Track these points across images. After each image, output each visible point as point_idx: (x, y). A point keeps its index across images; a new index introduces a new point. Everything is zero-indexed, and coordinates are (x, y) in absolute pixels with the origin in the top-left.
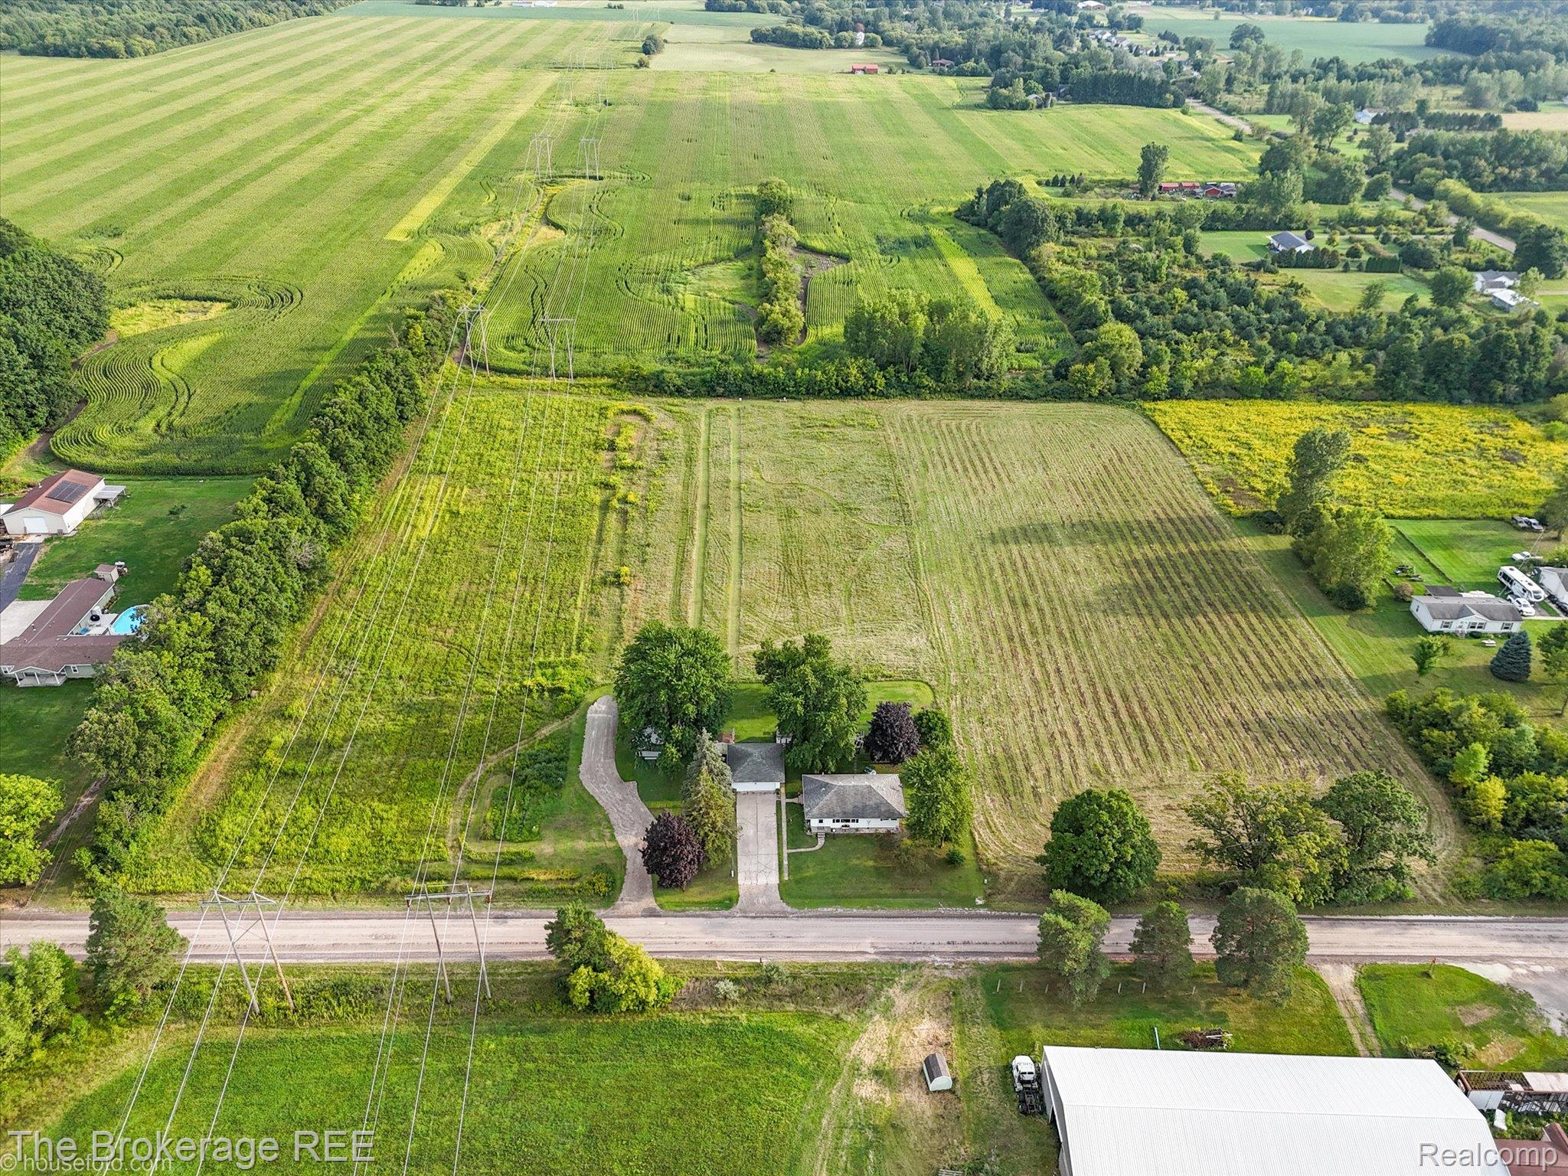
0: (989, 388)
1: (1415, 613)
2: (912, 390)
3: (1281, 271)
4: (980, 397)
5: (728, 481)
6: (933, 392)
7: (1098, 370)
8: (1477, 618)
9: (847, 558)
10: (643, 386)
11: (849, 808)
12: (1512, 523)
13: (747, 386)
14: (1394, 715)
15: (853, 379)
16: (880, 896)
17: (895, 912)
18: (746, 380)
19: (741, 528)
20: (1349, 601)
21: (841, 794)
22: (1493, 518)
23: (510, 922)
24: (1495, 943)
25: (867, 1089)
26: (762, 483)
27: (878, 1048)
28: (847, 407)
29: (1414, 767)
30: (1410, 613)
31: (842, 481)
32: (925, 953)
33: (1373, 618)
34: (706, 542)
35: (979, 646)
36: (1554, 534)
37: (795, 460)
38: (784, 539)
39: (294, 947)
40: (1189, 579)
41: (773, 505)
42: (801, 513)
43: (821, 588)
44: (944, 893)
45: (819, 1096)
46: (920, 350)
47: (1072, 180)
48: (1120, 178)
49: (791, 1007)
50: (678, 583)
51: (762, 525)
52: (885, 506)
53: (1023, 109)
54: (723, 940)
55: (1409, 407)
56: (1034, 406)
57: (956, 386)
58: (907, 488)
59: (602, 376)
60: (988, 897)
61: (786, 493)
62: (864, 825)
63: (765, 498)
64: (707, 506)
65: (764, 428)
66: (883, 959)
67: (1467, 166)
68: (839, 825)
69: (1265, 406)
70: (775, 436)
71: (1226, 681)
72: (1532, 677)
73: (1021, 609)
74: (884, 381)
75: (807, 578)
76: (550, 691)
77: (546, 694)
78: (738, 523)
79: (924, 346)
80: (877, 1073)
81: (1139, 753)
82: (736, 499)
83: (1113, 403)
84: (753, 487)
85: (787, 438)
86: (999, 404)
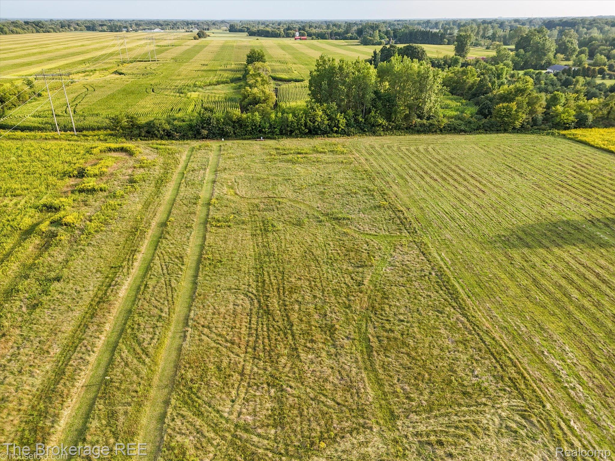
0: (431, 125)
2: (368, 128)
4: (425, 132)
5: (198, 198)
6: (386, 130)
7: (519, 106)
9: (348, 280)
10: (137, 132)
13: (229, 129)
15: (319, 119)
18: (228, 124)
19: (202, 247)
26: (236, 199)
28: (318, 142)
31: (323, 193)
34: (148, 268)
37: (271, 178)
38: (258, 258)
41: (247, 219)
42: (280, 226)
43: (319, 336)
46: (373, 95)
51: (230, 243)
52: (376, 214)
56: (471, 136)
57: (405, 124)
58: (393, 197)
61: (262, 206)
63: (238, 213)
64: (164, 224)
65: (242, 156)
70: (253, 161)
74: (345, 121)
75: (294, 317)
78: (199, 241)
79: (376, 93)
82: (203, 215)
84: (225, 202)
85: (263, 162)
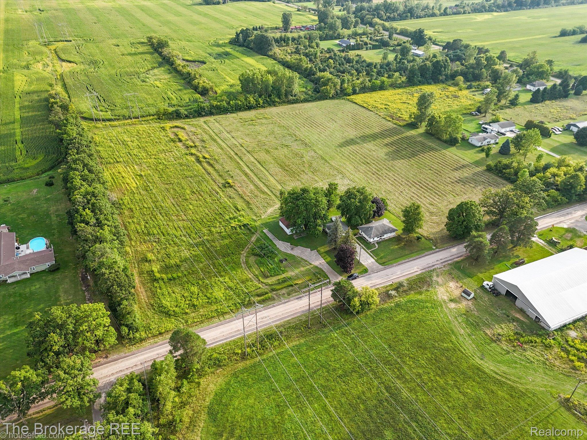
0: (297, 99)
1: (471, 142)
2: (272, 104)
3: (350, 52)
4: (296, 103)
5: (236, 145)
6: (279, 104)
7: (330, 87)
8: (488, 140)
9: (300, 161)
10: (172, 117)
11: (381, 232)
12: (471, 114)
13: (213, 111)
14: (489, 169)
15: (252, 102)
16: (407, 255)
17: (415, 258)
18: (212, 108)
19: (256, 159)
20: (452, 142)
21: (376, 228)
22: (466, 114)
23: (303, 298)
24: (558, 219)
25: (453, 305)
26: (248, 143)
27: (445, 294)
28: (253, 113)
29: (504, 182)
30: (469, 143)
31: (275, 137)
32: (433, 266)
33: (461, 146)
34: (248, 166)
35: (366, 178)
36: (484, 115)
37: (252, 133)
38: (274, 160)
39: (235, 332)
40: (406, 146)
41: (260, 149)
42: (271, 150)
43: (301, 172)
44: (423, 248)
45: (442, 311)
46: (272, 88)
47: (259, 28)
48: (275, 26)
49: (412, 292)
50: (252, 182)
51: (262, 157)
52: (297, 143)
53: (218, 4)
54: (375, 281)
55: (419, 87)
57: (286, 100)
58: (299, 136)
59: (150, 116)
60: (435, 246)
61: (260, 145)
62: (386, 236)
63: (255, 148)
64: (236, 154)
65: (231, 124)
66: (423, 271)
67: (378, 14)
68: (378, 239)
69: (382, 92)
70: (237, 126)
71: (441, 171)
72: (511, 152)
73: (368, 165)
74: (262, 101)
75: (294, 170)
76: (243, 226)
77: (243, 227)
78: (253, 158)
79: (272, 86)
80: (451, 300)
81: (438, 197)
82: (245, 150)
83: (337, 99)
84: (246, 145)
85: (242, 127)
86: (303, 104)
